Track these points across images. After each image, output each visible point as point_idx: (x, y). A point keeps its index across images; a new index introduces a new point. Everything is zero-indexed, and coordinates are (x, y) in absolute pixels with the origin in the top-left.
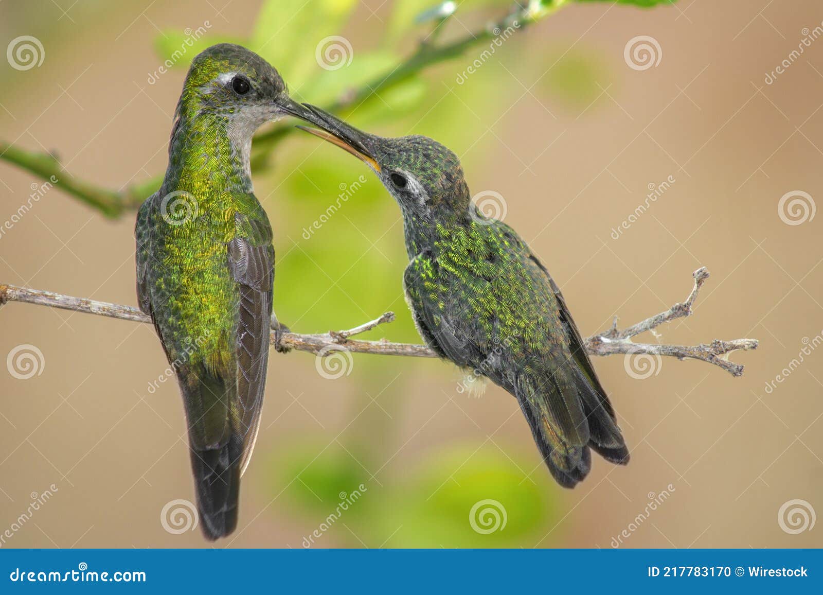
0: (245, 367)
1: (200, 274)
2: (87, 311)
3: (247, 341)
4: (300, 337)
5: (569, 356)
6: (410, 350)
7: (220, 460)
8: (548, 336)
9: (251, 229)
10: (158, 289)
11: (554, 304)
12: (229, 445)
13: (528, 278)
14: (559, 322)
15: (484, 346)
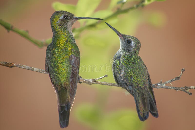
0: (72, 86)
1: (62, 63)
2: (33, 70)
3: (73, 80)
4: (84, 80)
5: (148, 89)
6: (111, 84)
7: (65, 108)
8: (144, 83)
9: (75, 52)
10: (51, 66)
11: (147, 76)
12: (67, 105)
13: (142, 69)
14: (147, 81)
15: (128, 84)
